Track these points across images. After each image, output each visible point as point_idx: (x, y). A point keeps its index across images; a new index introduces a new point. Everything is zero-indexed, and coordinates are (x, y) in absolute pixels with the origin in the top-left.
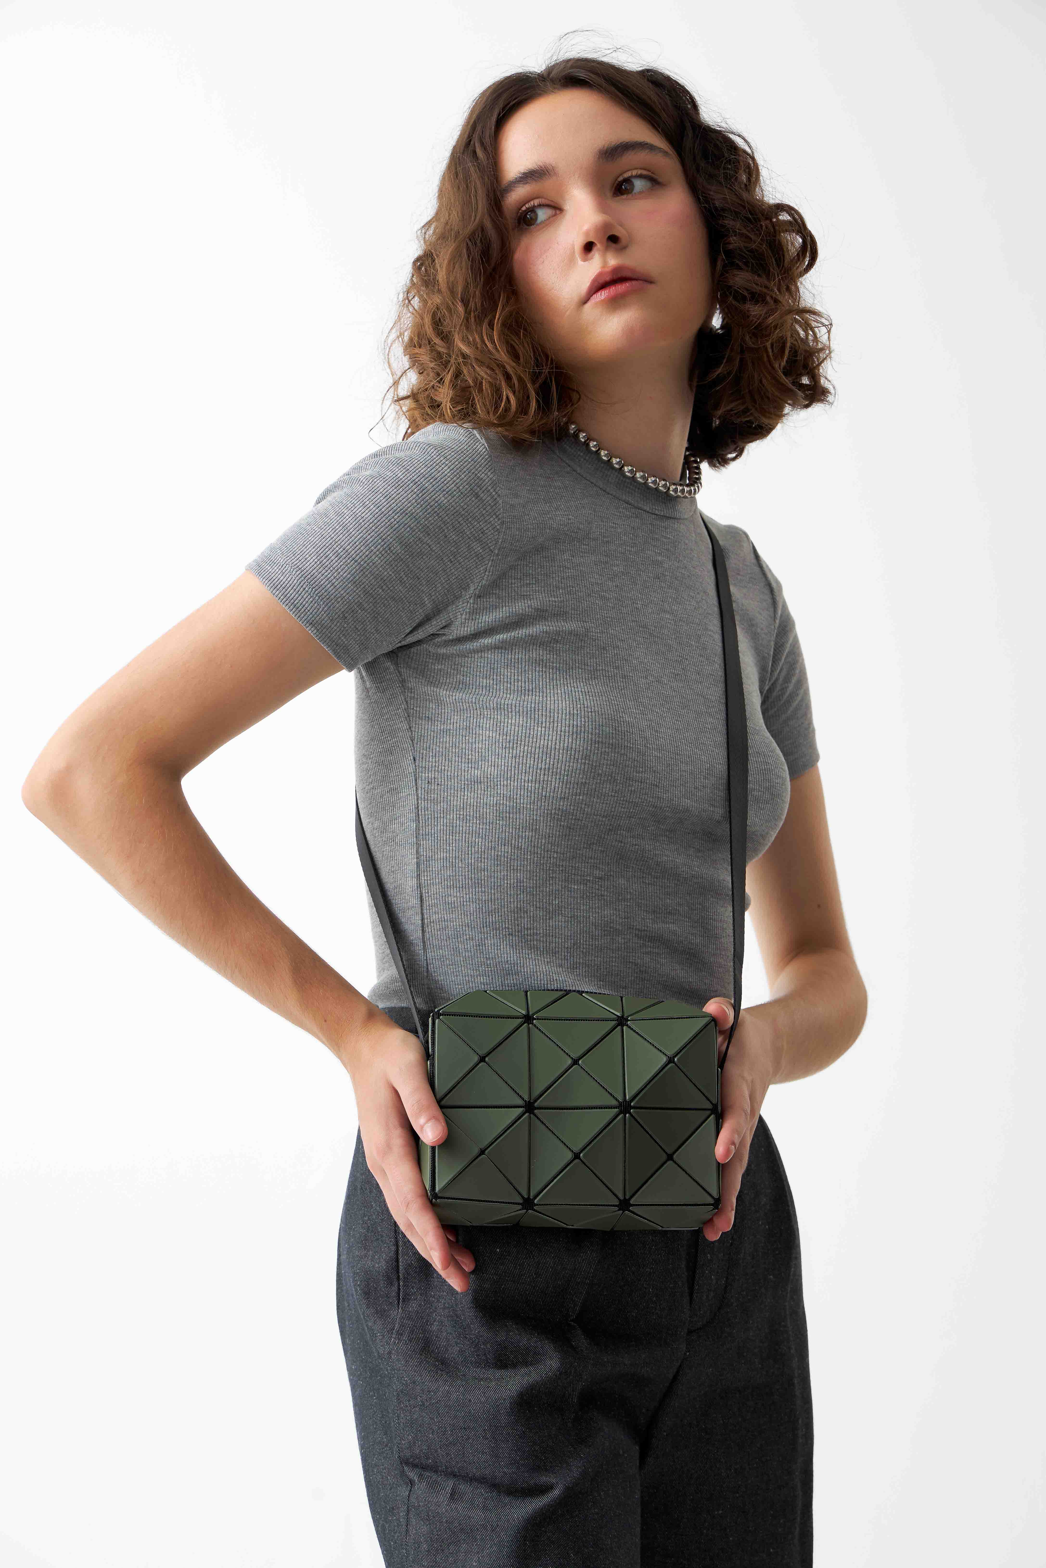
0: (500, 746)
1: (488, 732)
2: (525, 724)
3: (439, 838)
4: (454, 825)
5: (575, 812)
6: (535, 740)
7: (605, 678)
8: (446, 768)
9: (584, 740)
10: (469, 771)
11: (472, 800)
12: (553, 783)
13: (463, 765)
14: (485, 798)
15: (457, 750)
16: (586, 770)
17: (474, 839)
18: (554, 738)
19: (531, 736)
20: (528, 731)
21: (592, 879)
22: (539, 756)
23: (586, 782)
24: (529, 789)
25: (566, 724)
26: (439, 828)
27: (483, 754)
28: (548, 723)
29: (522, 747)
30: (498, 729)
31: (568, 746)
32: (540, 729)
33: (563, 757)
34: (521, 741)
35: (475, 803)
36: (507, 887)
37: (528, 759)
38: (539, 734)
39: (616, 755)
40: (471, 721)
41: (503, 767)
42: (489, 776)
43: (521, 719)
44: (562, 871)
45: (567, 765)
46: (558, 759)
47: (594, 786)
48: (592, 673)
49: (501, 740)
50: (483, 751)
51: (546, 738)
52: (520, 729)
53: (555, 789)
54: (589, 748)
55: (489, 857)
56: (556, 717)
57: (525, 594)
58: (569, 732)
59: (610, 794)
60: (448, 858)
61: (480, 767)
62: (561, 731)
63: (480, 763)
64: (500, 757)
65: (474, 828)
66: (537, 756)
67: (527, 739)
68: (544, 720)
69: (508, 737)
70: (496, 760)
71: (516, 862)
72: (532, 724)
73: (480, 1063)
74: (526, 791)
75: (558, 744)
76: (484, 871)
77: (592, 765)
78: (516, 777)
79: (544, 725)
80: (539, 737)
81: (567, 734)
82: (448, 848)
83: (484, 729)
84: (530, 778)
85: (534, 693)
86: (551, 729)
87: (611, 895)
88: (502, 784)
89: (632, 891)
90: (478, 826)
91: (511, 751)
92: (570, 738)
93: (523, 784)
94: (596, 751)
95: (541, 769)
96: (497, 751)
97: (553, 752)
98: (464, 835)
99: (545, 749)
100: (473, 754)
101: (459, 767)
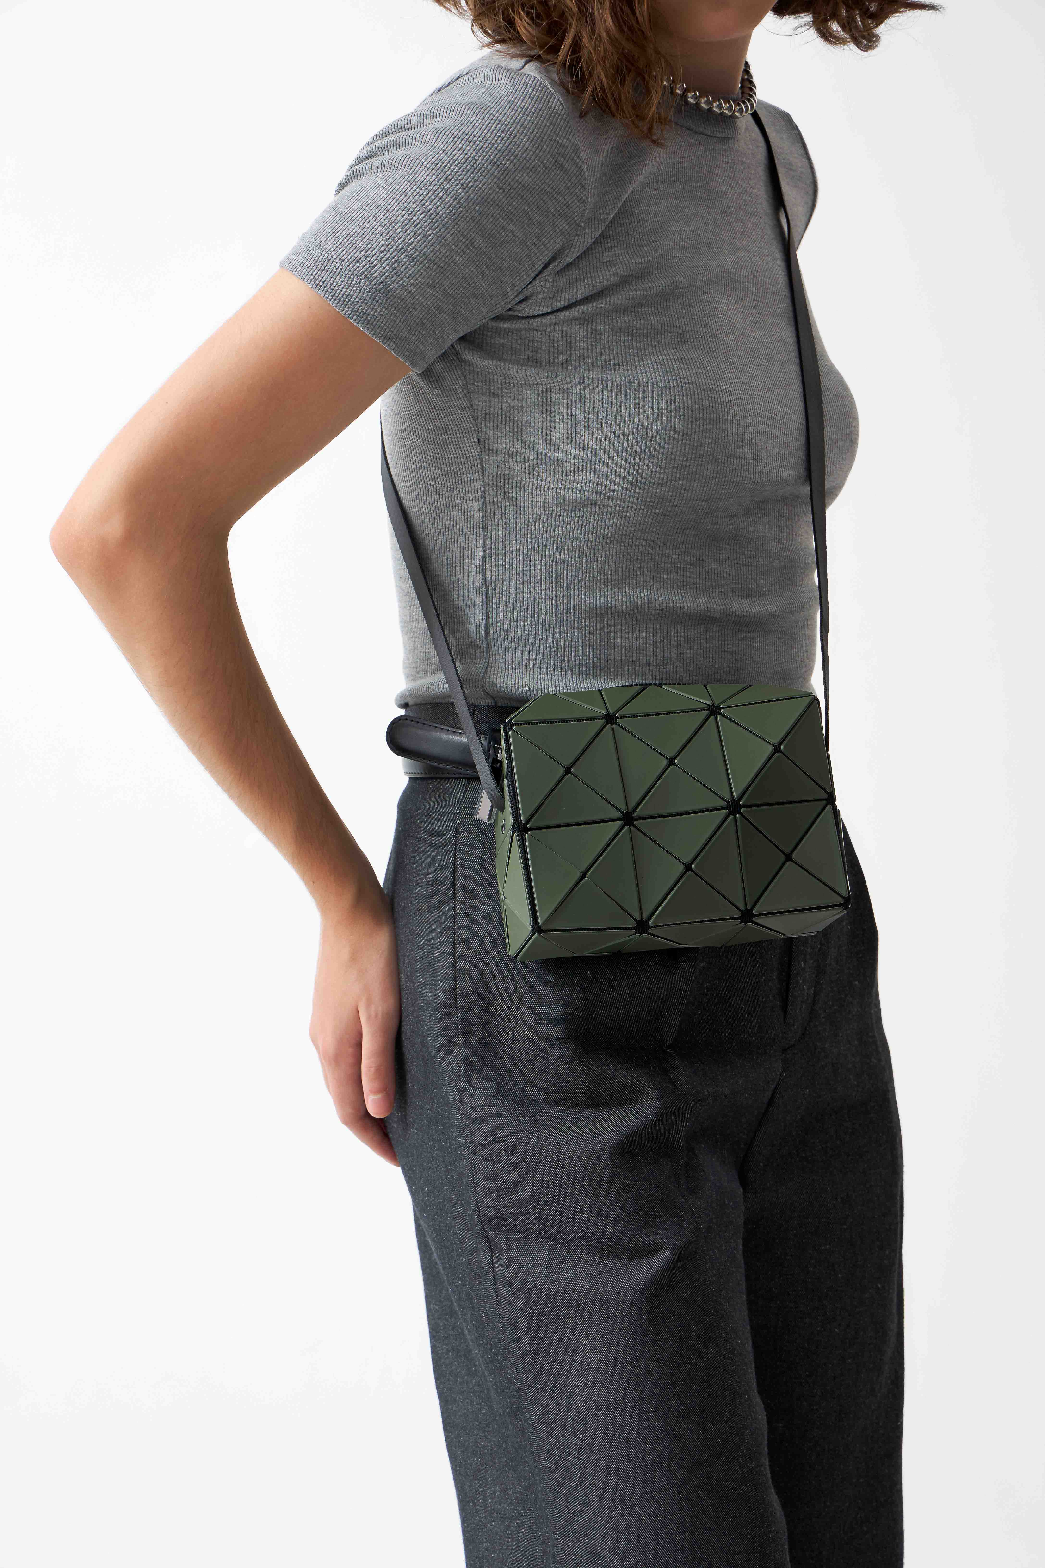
0: (586, 426)
1: (570, 410)
2: (614, 401)
3: (511, 529)
4: (530, 513)
5: (673, 498)
6: (627, 419)
7: (695, 340)
8: (519, 450)
9: (684, 418)
10: (548, 454)
11: (551, 485)
12: (650, 469)
13: (540, 447)
14: (567, 483)
15: (532, 430)
16: (687, 452)
17: (553, 528)
18: (650, 416)
19: (623, 415)
20: (619, 409)
21: (682, 566)
22: (633, 437)
23: (686, 466)
24: (622, 474)
25: (662, 400)
26: (511, 517)
27: (565, 435)
28: (642, 400)
29: (613, 427)
30: (583, 406)
31: (666, 426)
32: (632, 406)
33: (661, 438)
34: (611, 420)
35: (555, 489)
36: (589, 581)
37: (621, 441)
38: (632, 412)
39: (717, 432)
40: (549, 397)
41: (590, 450)
42: (572, 460)
43: (610, 395)
44: (651, 559)
45: (666, 447)
46: (656, 441)
47: (694, 469)
48: (682, 336)
49: (586, 420)
50: (565, 431)
51: (641, 416)
52: (610, 406)
53: (651, 474)
54: (690, 426)
55: (570, 547)
56: (650, 391)
57: (608, 260)
58: (667, 409)
59: (712, 475)
60: (522, 550)
61: (561, 450)
62: (658, 408)
63: (561, 444)
64: (586, 439)
65: (554, 516)
66: (630, 438)
67: (618, 418)
68: (637, 395)
69: (596, 416)
70: (582, 442)
71: (600, 552)
72: (623, 401)
73: (566, 775)
74: (618, 476)
75: (655, 423)
76: (563, 563)
77: (693, 445)
78: (606, 461)
79: (637, 401)
80: (632, 416)
81: (664, 412)
82: (522, 539)
83: (566, 406)
84: (623, 462)
86: (646, 406)
87: (704, 582)
88: (589, 468)
89: (725, 575)
90: (558, 513)
91: (599, 432)
92: (669, 416)
93: (614, 469)
94: (697, 430)
95: (636, 452)
96: (582, 432)
97: (649, 433)
98: (541, 524)
99: (640, 430)
100: (553, 434)
101: (536, 449)
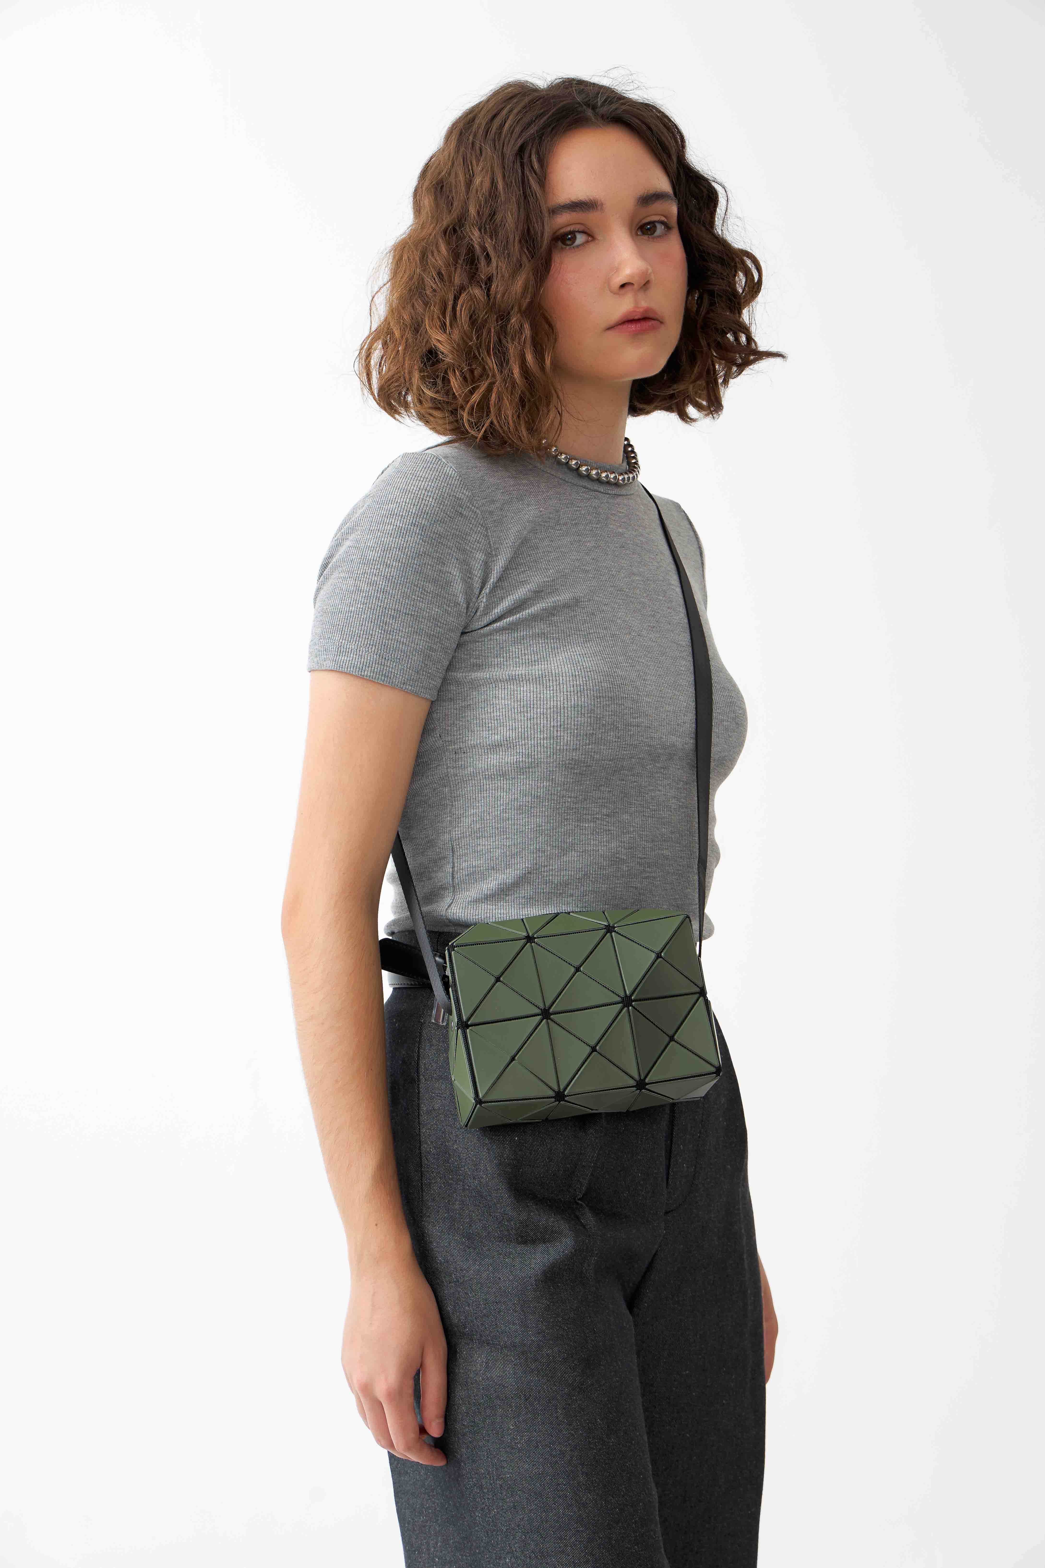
0: (516, 711)
1: (503, 701)
2: (535, 690)
3: (469, 798)
4: (482, 784)
5: (586, 759)
6: (545, 702)
8: (470, 737)
9: (588, 697)
10: (490, 738)
11: (495, 761)
12: (566, 738)
13: (484, 732)
14: (506, 758)
15: (478, 721)
16: (592, 722)
17: (499, 794)
18: (562, 698)
19: (542, 699)
20: (539, 695)
21: (600, 817)
22: (550, 716)
23: (593, 733)
24: (545, 745)
25: (570, 685)
26: (469, 789)
27: (502, 721)
28: (555, 687)
29: (535, 710)
30: (512, 697)
31: (574, 704)
32: (548, 692)
33: (571, 714)
34: (534, 705)
35: (498, 764)
37: (542, 720)
38: (548, 696)
41: (520, 729)
42: (508, 739)
43: (532, 686)
44: (575, 812)
45: (576, 720)
46: (568, 716)
47: (600, 736)
49: (516, 706)
50: (501, 717)
51: (555, 699)
52: (532, 694)
53: (567, 742)
54: (593, 703)
55: (513, 807)
56: (561, 680)
58: (574, 691)
60: (477, 813)
61: (499, 732)
62: (567, 692)
63: (499, 728)
64: (516, 721)
65: (499, 784)
66: (549, 716)
67: (539, 702)
68: (551, 684)
69: (522, 703)
70: (514, 724)
71: (535, 809)
72: (542, 689)
74: (542, 747)
75: (566, 703)
77: (597, 717)
78: (533, 736)
79: (552, 689)
80: (549, 699)
81: (572, 693)
82: (477, 805)
83: (500, 699)
84: (545, 735)
85: (540, 663)
86: (558, 691)
87: (617, 829)
88: (520, 743)
90: (502, 782)
91: (526, 714)
92: (576, 696)
93: (539, 741)
94: (599, 705)
95: (554, 726)
96: (513, 716)
97: (562, 711)
98: (491, 791)
99: (555, 709)
100: (493, 722)
101: (481, 735)
